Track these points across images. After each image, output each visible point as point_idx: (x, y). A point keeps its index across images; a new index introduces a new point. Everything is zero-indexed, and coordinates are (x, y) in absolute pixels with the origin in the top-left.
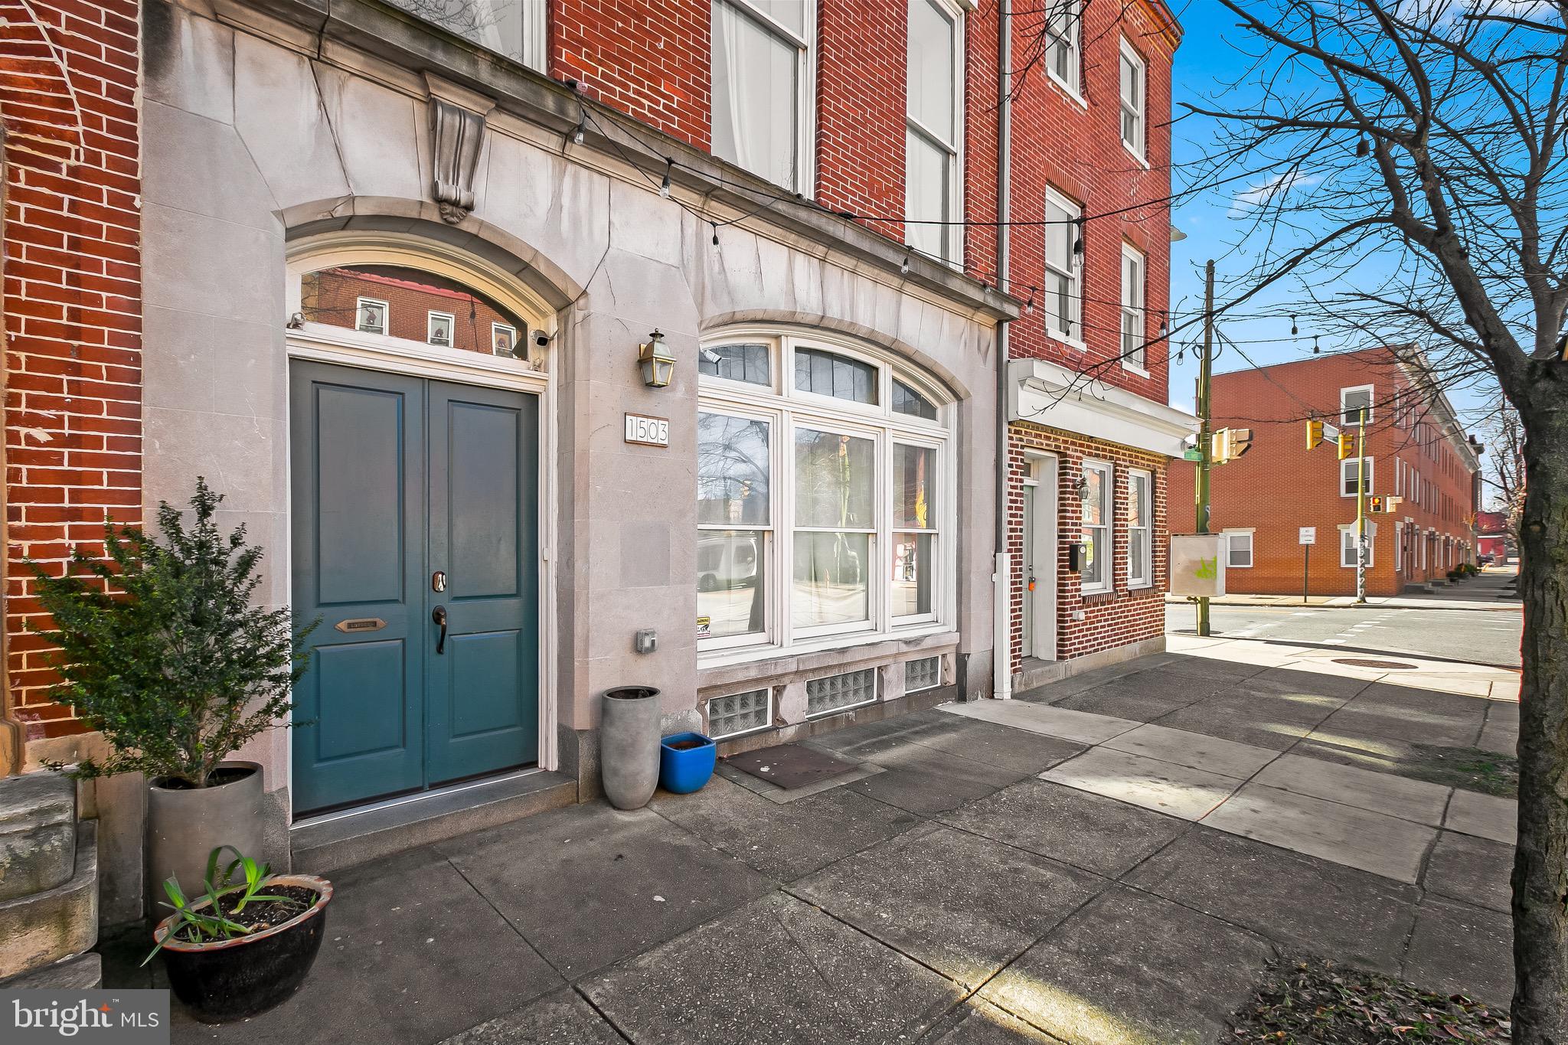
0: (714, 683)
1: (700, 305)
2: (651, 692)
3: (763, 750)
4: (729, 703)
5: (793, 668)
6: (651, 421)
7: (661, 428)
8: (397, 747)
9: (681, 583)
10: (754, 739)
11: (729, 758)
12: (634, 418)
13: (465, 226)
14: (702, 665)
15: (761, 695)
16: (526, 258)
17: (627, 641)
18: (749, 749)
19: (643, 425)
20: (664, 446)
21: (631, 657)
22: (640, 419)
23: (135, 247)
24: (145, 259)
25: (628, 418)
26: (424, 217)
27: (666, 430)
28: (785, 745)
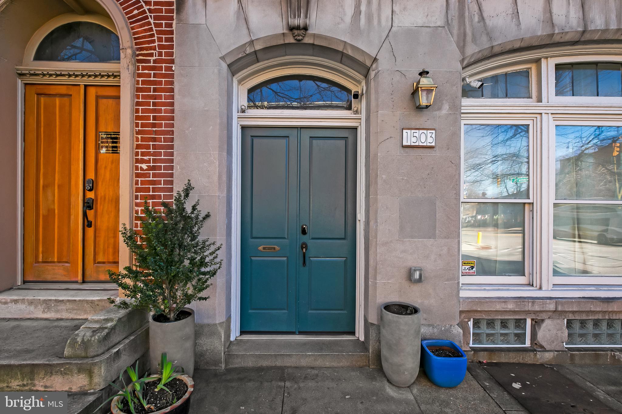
0: (474, 308)
1: (462, 48)
2: (415, 311)
3: (519, 364)
4: (491, 323)
5: (552, 307)
6: (421, 131)
7: (429, 135)
8: (284, 309)
9: (445, 238)
10: (512, 354)
11: (488, 364)
12: (409, 131)
13: (307, 40)
14: (463, 294)
15: (520, 323)
16: (340, 48)
17: (403, 273)
18: (506, 361)
19: (415, 134)
20: (431, 147)
21: (406, 284)
22: (413, 131)
23: (172, 87)
24: (176, 91)
25: (404, 131)
26: (286, 42)
27: (434, 136)
28: (542, 365)
